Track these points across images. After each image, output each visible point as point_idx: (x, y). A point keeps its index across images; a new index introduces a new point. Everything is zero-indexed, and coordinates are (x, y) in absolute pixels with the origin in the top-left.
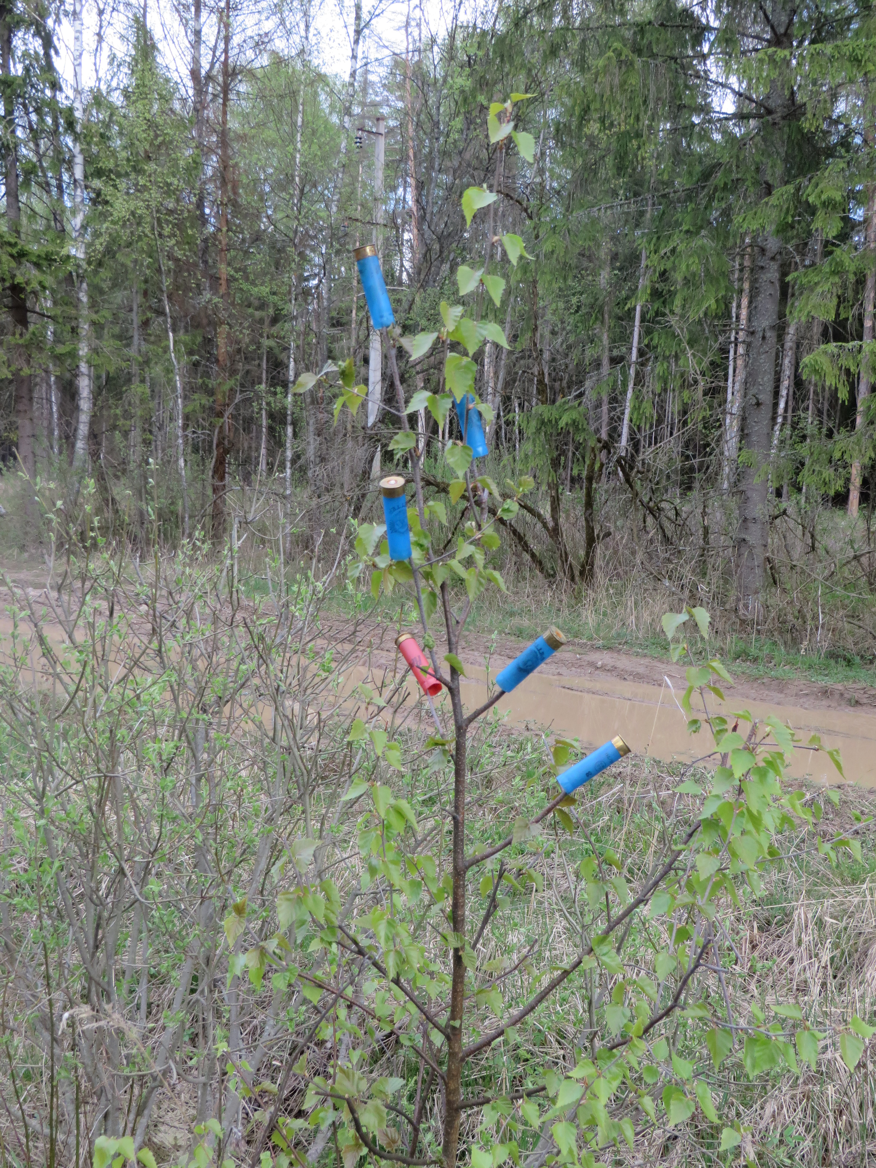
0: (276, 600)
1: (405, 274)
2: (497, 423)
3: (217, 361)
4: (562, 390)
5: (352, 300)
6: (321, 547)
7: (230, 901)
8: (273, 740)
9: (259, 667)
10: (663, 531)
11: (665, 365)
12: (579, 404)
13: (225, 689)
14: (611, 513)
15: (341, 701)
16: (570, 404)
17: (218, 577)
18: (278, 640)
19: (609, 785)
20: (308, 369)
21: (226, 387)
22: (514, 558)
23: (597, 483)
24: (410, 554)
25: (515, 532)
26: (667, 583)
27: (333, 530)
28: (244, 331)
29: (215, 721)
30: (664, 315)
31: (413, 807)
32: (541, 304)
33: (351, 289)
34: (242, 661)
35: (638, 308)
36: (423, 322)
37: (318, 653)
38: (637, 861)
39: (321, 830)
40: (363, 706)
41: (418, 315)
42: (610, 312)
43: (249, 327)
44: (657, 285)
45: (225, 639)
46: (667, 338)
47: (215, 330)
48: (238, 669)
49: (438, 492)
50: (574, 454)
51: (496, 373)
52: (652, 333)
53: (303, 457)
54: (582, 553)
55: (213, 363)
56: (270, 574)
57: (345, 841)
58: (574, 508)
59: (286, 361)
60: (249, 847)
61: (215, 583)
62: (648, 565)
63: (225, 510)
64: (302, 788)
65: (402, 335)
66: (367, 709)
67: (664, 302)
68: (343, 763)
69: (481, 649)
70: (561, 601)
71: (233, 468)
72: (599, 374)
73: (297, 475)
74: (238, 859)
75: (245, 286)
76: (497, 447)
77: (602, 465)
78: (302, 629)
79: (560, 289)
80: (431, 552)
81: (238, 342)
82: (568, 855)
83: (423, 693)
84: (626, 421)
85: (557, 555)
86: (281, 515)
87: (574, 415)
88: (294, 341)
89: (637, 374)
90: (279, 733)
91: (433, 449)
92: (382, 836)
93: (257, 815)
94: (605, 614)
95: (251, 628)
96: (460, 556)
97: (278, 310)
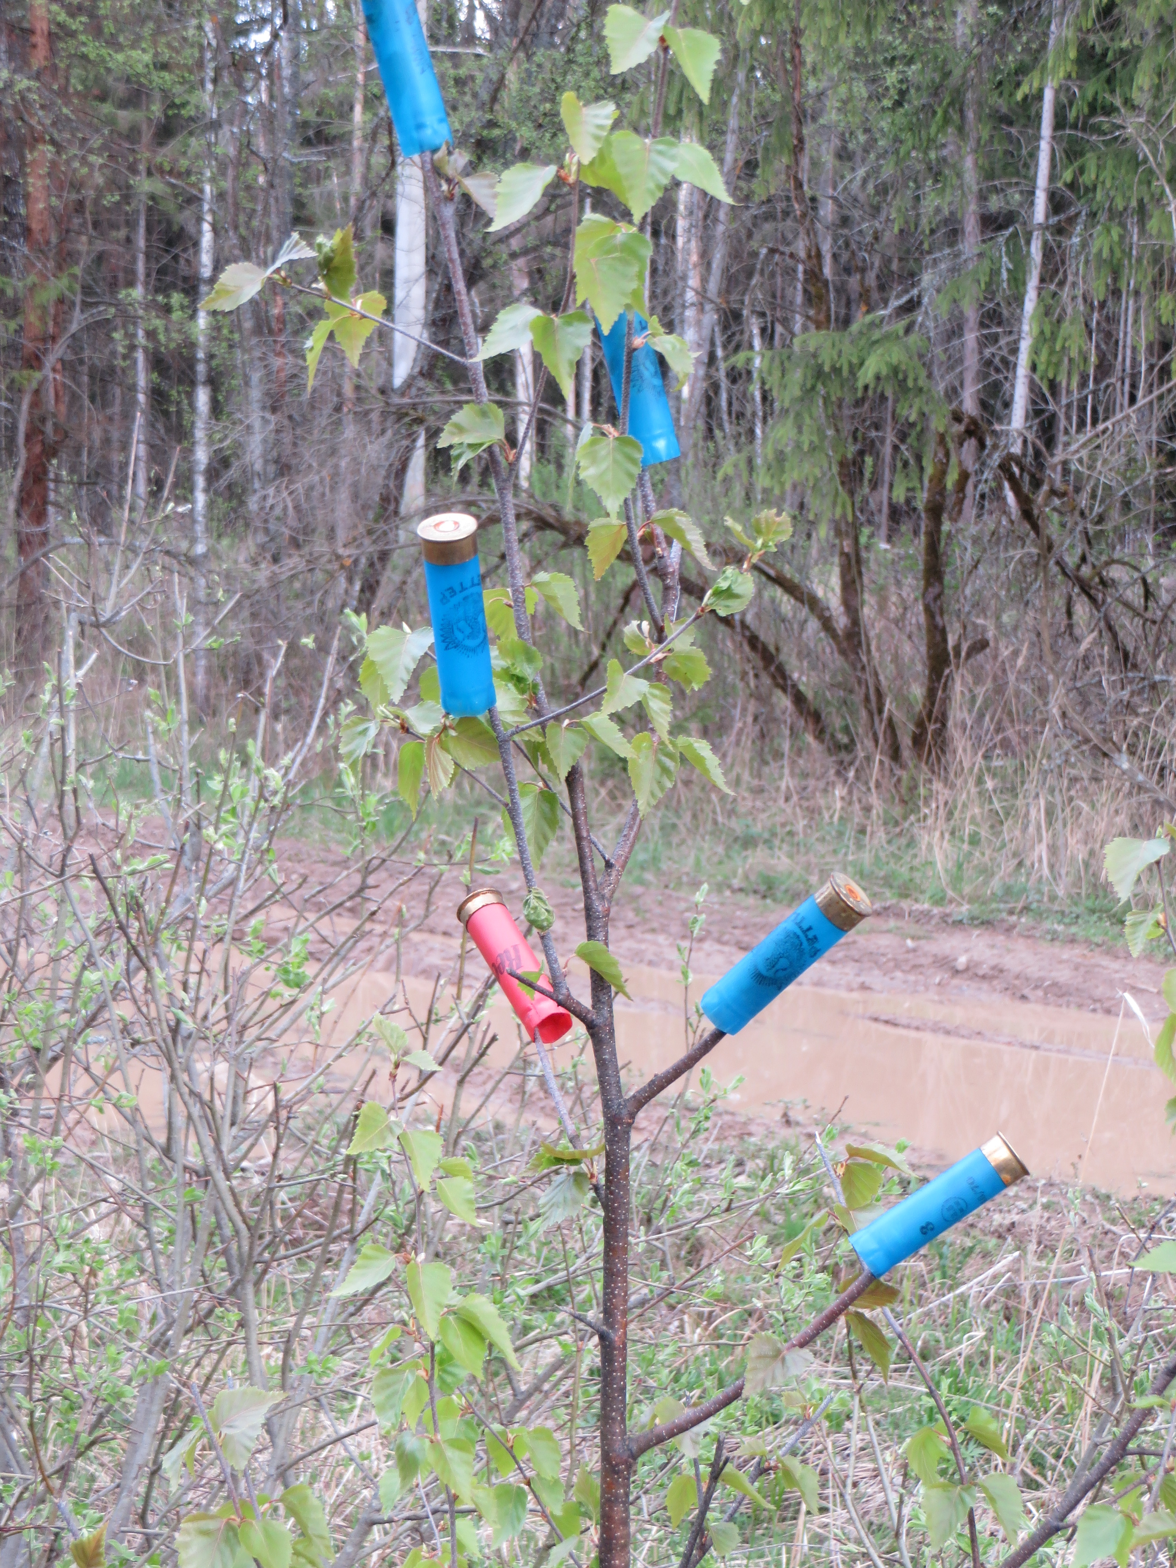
0: (170, 812)
1: (480, 15)
2: (708, 376)
3: (27, 231)
4: (865, 295)
5: (353, 81)
6: (281, 682)
7: (68, 1540)
8: (167, 1151)
9: (129, 974)
10: (1115, 636)
11: (1115, 232)
12: (908, 330)
13: (49, 1029)
14: (987, 594)
15: (331, 1055)
16: (886, 328)
17: (31, 759)
18: (175, 911)
19: (986, 1255)
20: (246, 253)
21: (48, 295)
22: (752, 706)
23: (954, 520)
24: (492, 700)
25: (753, 641)
26: (1124, 762)
27: (308, 641)
28: (92, 158)
29: (26, 1105)
30: (1109, 110)
31: (503, 1314)
32: (812, 85)
33: (349, 53)
34: (90, 962)
35: (1049, 95)
36: (525, 133)
37: (271, 942)
38: (1054, 1437)
39: (285, 1369)
40: (385, 1069)
41: (515, 117)
42: (980, 104)
43: (104, 147)
44: (1092, 39)
45: (49, 908)
46: (1117, 167)
47: (22, 158)
48: (78, 983)
49: (565, 545)
50: (896, 448)
51: (705, 256)
52: (1082, 154)
53: (236, 464)
54: (917, 691)
55: (15, 236)
56: (156, 748)
57: (346, 1396)
58: (898, 583)
59: (191, 229)
60: (109, 1409)
61: (24, 773)
62: (1078, 720)
63: (49, 594)
64: (237, 1268)
65: (472, 168)
66: (393, 1077)
67: (1109, 81)
68: (337, 1206)
69: (675, 928)
70: (868, 809)
71: (66, 490)
72: (957, 255)
73: (223, 505)
74: (85, 1439)
75: (92, 49)
76: (709, 434)
77: (964, 476)
78: (233, 882)
79: (858, 51)
80: (542, 693)
81: (77, 186)
82: (886, 1424)
83: (527, 1037)
84: (1022, 370)
85: (857, 698)
86: (182, 604)
87: (896, 355)
88: (213, 180)
89: (1048, 252)
90: (180, 1136)
91: (552, 441)
92: (430, 1381)
93: (129, 1334)
94: (974, 840)
95: (110, 883)
96: (614, 703)
97: (173, 105)
